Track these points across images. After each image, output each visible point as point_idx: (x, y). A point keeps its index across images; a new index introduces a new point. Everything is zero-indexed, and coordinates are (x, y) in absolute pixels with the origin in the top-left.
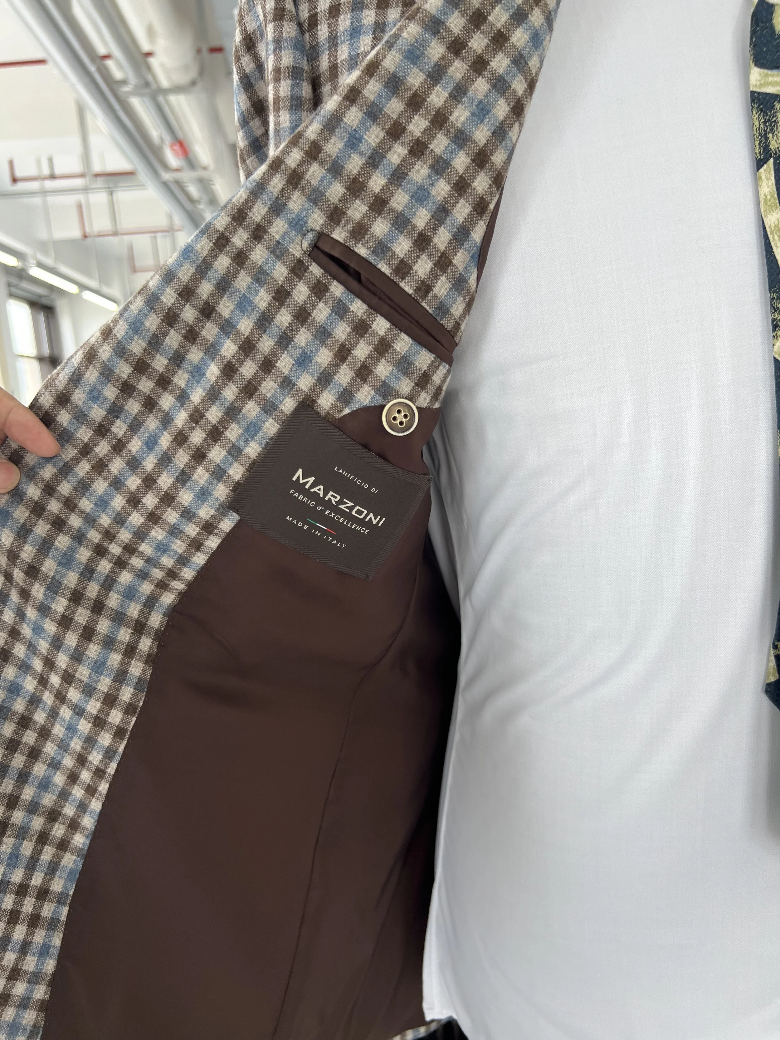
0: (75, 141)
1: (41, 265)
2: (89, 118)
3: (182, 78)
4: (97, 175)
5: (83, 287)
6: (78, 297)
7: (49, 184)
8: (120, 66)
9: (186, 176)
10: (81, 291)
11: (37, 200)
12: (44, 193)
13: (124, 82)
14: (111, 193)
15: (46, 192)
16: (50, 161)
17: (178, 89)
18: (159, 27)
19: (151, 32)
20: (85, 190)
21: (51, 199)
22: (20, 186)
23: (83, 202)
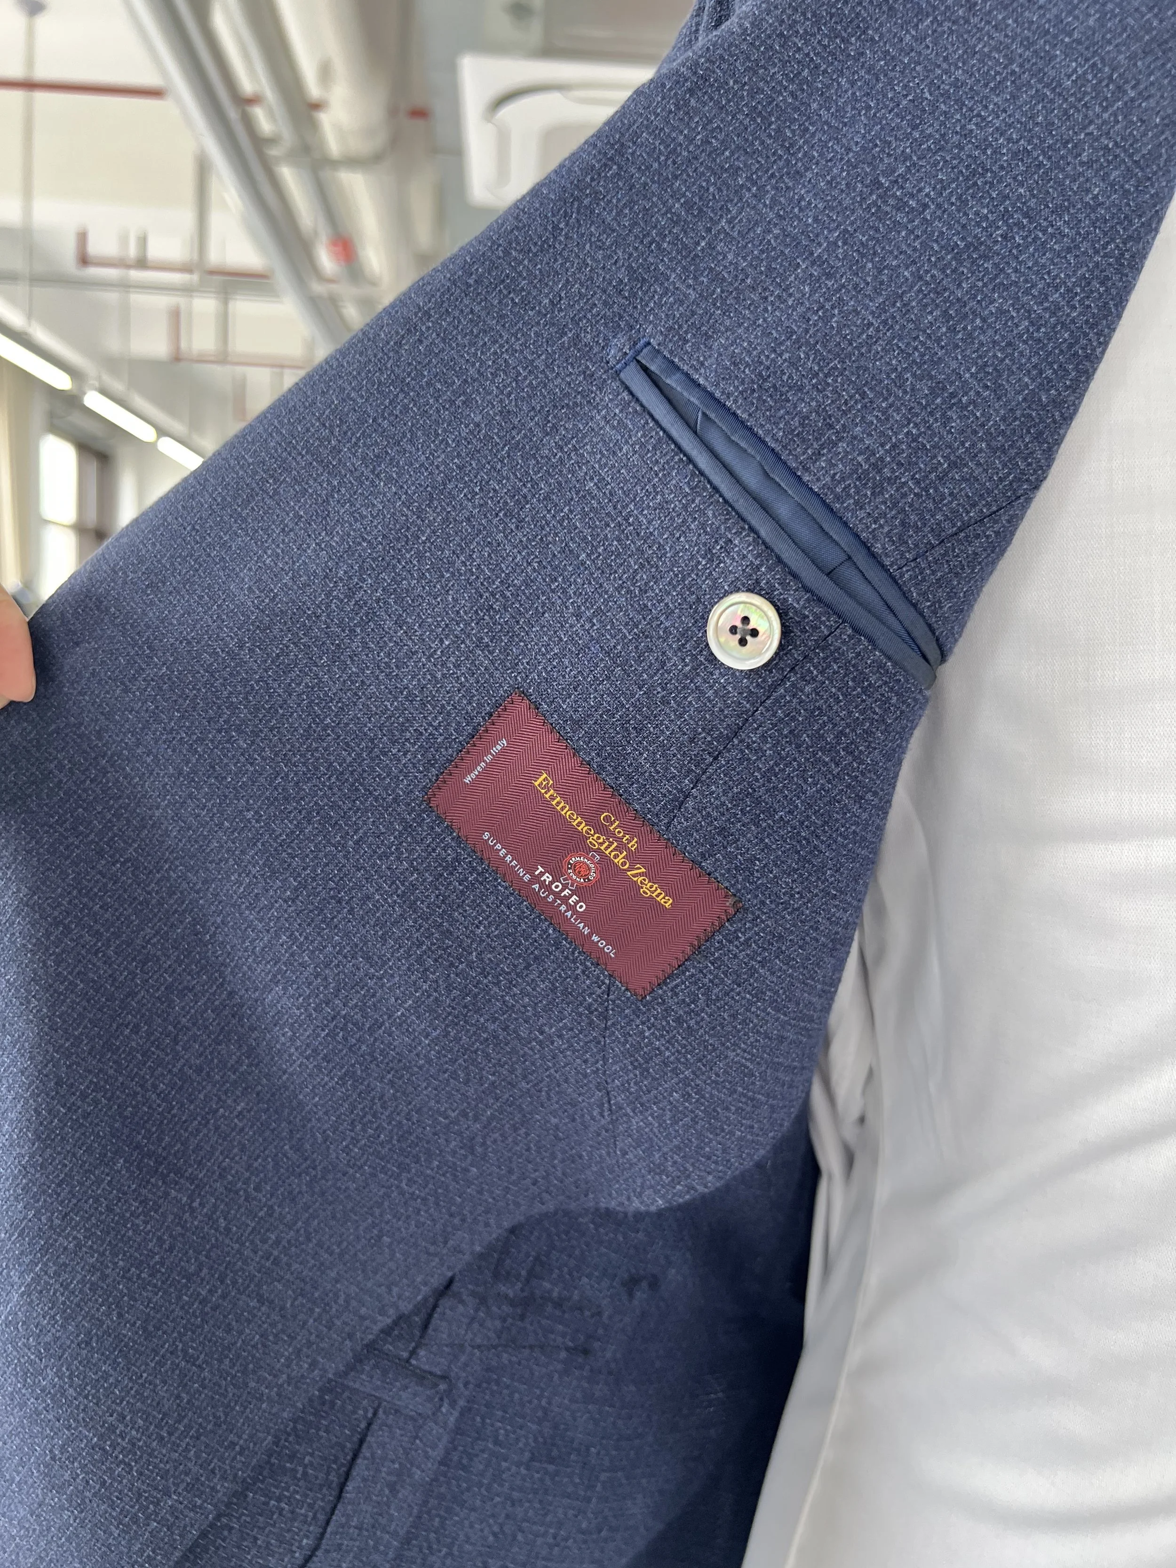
0: (187, 217)
1: (104, 392)
2: (214, 186)
3: (360, 146)
4: (212, 273)
5: (162, 432)
6: (153, 446)
7: (136, 275)
8: (271, 114)
9: (346, 291)
10: (159, 437)
11: (112, 297)
12: (125, 286)
13: (272, 141)
14: (226, 302)
15: (130, 287)
16: (143, 241)
17: (352, 162)
18: (340, 67)
19: (325, 72)
20: (187, 290)
21: (137, 298)
22: (93, 271)
23: (183, 307)
